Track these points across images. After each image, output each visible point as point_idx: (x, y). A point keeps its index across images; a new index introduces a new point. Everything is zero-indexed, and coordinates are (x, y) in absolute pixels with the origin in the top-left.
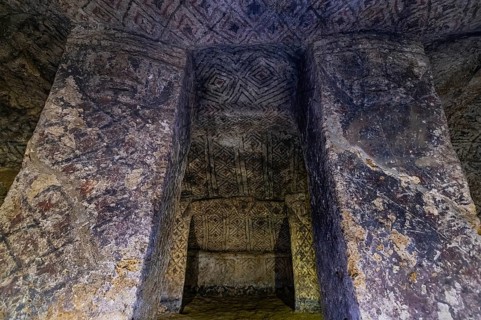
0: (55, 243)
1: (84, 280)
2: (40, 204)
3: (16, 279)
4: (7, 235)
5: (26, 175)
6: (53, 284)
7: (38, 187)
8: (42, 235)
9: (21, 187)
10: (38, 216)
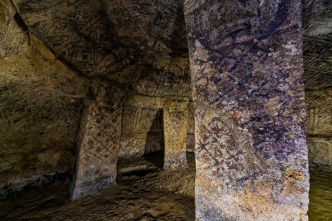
0: (231, 152)
1: (260, 178)
2: (213, 129)
3: (218, 169)
4: (204, 145)
5: (199, 113)
6: (241, 177)
7: (207, 119)
8: (222, 147)
9: (199, 120)
10: (215, 136)
